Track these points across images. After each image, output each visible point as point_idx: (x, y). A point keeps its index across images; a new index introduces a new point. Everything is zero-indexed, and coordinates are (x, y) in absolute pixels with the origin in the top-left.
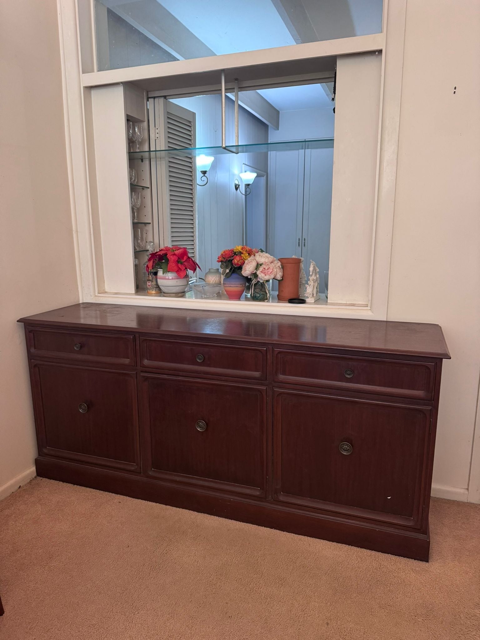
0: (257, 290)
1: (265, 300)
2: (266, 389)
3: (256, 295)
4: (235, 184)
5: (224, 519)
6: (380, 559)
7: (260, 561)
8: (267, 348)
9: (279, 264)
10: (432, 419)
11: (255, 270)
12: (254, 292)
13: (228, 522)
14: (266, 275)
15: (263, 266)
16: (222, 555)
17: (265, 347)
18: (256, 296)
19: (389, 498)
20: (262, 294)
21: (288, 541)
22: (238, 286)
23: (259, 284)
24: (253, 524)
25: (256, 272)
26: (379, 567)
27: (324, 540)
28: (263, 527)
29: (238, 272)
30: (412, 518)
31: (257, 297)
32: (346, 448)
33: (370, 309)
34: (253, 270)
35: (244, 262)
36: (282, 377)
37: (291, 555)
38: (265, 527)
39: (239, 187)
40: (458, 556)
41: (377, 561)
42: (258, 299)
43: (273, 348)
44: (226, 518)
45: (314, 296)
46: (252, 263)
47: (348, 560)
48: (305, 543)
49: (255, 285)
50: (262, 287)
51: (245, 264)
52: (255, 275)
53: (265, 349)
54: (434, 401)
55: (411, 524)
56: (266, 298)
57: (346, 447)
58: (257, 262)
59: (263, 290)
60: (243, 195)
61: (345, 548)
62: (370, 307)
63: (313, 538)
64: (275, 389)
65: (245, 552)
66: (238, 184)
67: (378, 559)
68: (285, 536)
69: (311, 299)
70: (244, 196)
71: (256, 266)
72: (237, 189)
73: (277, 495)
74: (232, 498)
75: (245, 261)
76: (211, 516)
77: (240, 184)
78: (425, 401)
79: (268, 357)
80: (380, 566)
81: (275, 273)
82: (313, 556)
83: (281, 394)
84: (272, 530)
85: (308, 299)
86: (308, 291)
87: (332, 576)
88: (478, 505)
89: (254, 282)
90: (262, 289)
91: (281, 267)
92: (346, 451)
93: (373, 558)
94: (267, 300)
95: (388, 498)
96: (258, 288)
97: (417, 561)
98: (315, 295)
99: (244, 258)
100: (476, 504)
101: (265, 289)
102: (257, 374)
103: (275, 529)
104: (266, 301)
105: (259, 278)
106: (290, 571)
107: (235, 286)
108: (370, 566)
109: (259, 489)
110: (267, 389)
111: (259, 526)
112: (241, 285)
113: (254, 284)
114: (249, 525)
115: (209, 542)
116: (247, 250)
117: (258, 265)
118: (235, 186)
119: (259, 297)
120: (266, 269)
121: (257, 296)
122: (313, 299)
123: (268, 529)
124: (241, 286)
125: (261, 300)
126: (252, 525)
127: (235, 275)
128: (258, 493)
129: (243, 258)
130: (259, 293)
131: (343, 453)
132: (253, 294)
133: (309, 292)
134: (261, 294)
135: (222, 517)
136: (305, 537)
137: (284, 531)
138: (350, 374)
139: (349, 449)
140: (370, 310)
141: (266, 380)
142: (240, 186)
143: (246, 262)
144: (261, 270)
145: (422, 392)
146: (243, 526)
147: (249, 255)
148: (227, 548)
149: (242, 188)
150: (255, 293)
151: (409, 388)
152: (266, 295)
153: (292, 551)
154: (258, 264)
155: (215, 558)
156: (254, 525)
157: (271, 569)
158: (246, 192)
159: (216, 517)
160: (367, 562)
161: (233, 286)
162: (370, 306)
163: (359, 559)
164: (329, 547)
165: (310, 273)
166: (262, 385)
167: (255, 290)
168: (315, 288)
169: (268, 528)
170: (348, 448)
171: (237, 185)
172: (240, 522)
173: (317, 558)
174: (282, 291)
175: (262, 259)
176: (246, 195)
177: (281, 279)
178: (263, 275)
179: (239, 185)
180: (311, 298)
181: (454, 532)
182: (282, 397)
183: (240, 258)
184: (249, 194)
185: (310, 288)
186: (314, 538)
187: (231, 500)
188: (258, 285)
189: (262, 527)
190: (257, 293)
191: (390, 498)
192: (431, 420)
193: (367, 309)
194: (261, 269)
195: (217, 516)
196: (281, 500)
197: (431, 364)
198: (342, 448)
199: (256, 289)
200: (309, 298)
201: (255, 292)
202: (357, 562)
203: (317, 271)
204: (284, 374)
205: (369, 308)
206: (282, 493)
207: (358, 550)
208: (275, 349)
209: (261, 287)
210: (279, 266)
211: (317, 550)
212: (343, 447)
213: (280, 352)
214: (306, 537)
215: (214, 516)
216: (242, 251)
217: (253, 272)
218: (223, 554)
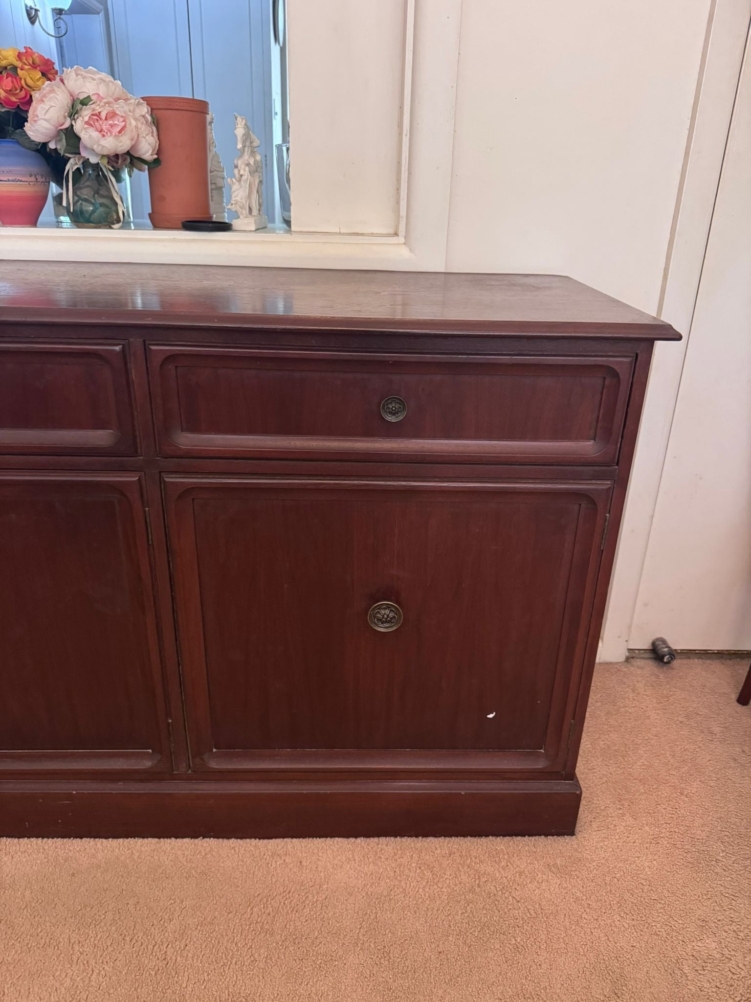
0: (86, 193)
1: (114, 224)
2: (139, 479)
3: (84, 208)
4: (26, 6)
5: (59, 841)
6: (473, 859)
7: (174, 958)
8: (124, 345)
9: (145, 109)
10: (609, 513)
11: (69, 120)
12: (76, 198)
13: (71, 848)
14: (104, 136)
15: (93, 106)
16: (57, 970)
17: (115, 342)
18: (82, 212)
19: (491, 716)
20: (102, 205)
21: (242, 866)
22: (23, 179)
23: (90, 174)
24: (144, 838)
25: (72, 126)
26: (477, 882)
27: (333, 839)
28: (173, 839)
29: (17, 137)
30: (542, 751)
31: (87, 215)
32: (385, 616)
33: (405, 244)
34: (61, 120)
35: (31, 96)
36: (187, 440)
37: (255, 909)
38: (176, 838)
39: (36, 15)
40: (625, 799)
41: (469, 867)
42: (92, 219)
43: (147, 342)
44: (63, 837)
45: (253, 214)
46: (52, 95)
47: (403, 884)
48: (287, 860)
49: (77, 172)
50: (100, 185)
51: (34, 104)
52: (72, 137)
53: (117, 348)
54: (617, 464)
55: (541, 764)
56: (115, 217)
57: (387, 611)
58: (71, 95)
59: (103, 192)
60: (50, 37)
61: (387, 846)
62: (405, 238)
63: (307, 839)
64: (166, 480)
65: (128, 939)
66: (33, 6)
67: (469, 861)
68: (233, 851)
69: (246, 221)
70: (53, 41)
71: (70, 105)
72: (32, 19)
73: (202, 759)
74: (75, 788)
75: (33, 93)
76: (21, 840)
77: (37, 8)
78: (597, 468)
79: (134, 375)
80: (479, 878)
81: (135, 134)
82: (313, 896)
83: (190, 490)
84: (196, 841)
85: (239, 220)
86: (237, 196)
87: (372, 946)
88: (620, 664)
89: (71, 166)
90: (99, 189)
91: (149, 118)
92: (387, 622)
93: (458, 861)
94: (120, 224)
95: (489, 716)
96: (88, 186)
97: (551, 837)
98: (255, 212)
99: (26, 84)
100: (617, 663)
101: (109, 190)
102: (101, 437)
103: (203, 838)
104: (116, 226)
105: (86, 148)
106: (262, 965)
107: (11, 178)
108: (456, 885)
109: (150, 751)
110: (143, 482)
111: (160, 838)
112: (31, 176)
113: (73, 172)
114: (131, 841)
115: (13, 936)
116: (37, 61)
117: (76, 106)
118: (27, 11)
119: (93, 212)
120: (103, 115)
121: (87, 211)
122: (253, 221)
123: (187, 840)
124: (33, 179)
125: (100, 222)
126: (141, 840)
127: (10, 145)
128: (147, 764)
129: (23, 82)
130: (93, 201)
131: (376, 628)
132: (74, 204)
133: (238, 198)
134: (98, 206)
135: (53, 838)
136: (285, 839)
137: (228, 838)
138: (397, 413)
139: (394, 617)
140: (404, 246)
141: (137, 452)
142: (40, 14)
143: (36, 95)
144: (86, 119)
145: (591, 443)
146: (117, 850)
147: (42, 75)
148: (72, 941)
149: (46, 18)
150: (78, 201)
151: (554, 437)
152: (114, 208)
153: (259, 895)
154: (74, 100)
155: (36, 989)
156: (146, 840)
157: (206, 978)
158: (57, 28)
159: (34, 840)
160: (446, 877)
161: (5, 179)
162: (404, 234)
163: (428, 874)
164: (351, 856)
165: (237, 144)
166: (123, 469)
167: (78, 193)
168: (255, 192)
169: (185, 837)
170: (391, 615)
171: (31, 8)
172: (106, 838)
173: (326, 898)
174: (162, 199)
175: (87, 84)
176: (58, 38)
177: (156, 156)
178: (95, 134)
179: (36, 11)
180: (246, 217)
181: (600, 740)
182: (193, 499)
183: (12, 82)
184: (64, 35)
185: (241, 187)
186: (309, 837)
187: (72, 793)
188: (85, 180)
189: (168, 840)
190: (86, 200)
191: (494, 717)
192: (606, 516)
193: (396, 242)
194: (86, 113)
195: (37, 837)
196: (215, 769)
197: (620, 362)
198: (375, 617)
199: (81, 188)
200: (241, 217)
201: (80, 198)
202: (424, 883)
203: (255, 144)
204: (194, 427)
205: (402, 240)
206: (214, 750)
207: (419, 845)
208: (153, 348)
209: (96, 182)
210: (143, 116)
211: (322, 874)
212: (379, 615)
213: (171, 358)
214: (288, 840)
215: (29, 837)
216: (18, 64)
217: (62, 125)
218: (60, 967)
